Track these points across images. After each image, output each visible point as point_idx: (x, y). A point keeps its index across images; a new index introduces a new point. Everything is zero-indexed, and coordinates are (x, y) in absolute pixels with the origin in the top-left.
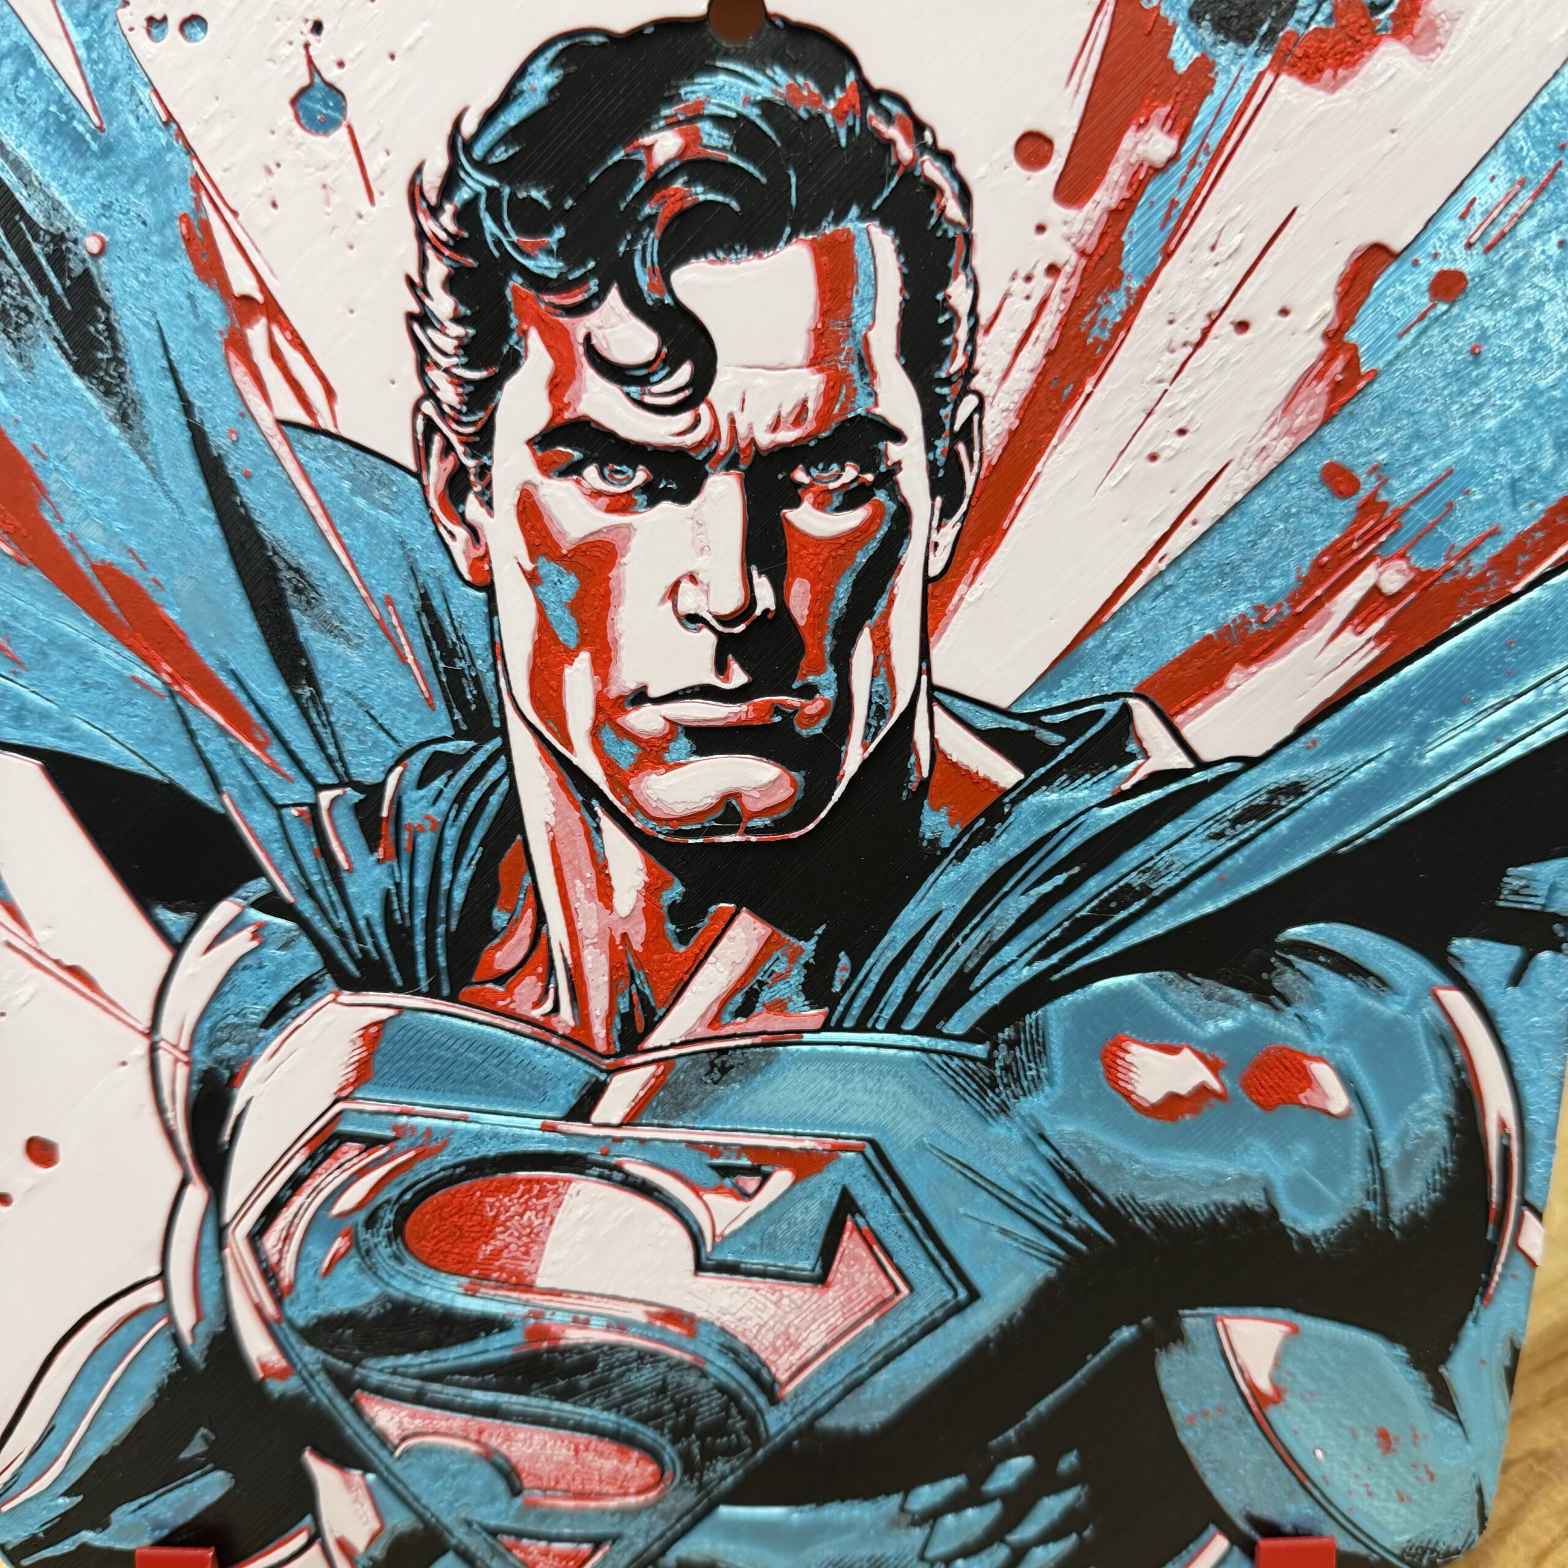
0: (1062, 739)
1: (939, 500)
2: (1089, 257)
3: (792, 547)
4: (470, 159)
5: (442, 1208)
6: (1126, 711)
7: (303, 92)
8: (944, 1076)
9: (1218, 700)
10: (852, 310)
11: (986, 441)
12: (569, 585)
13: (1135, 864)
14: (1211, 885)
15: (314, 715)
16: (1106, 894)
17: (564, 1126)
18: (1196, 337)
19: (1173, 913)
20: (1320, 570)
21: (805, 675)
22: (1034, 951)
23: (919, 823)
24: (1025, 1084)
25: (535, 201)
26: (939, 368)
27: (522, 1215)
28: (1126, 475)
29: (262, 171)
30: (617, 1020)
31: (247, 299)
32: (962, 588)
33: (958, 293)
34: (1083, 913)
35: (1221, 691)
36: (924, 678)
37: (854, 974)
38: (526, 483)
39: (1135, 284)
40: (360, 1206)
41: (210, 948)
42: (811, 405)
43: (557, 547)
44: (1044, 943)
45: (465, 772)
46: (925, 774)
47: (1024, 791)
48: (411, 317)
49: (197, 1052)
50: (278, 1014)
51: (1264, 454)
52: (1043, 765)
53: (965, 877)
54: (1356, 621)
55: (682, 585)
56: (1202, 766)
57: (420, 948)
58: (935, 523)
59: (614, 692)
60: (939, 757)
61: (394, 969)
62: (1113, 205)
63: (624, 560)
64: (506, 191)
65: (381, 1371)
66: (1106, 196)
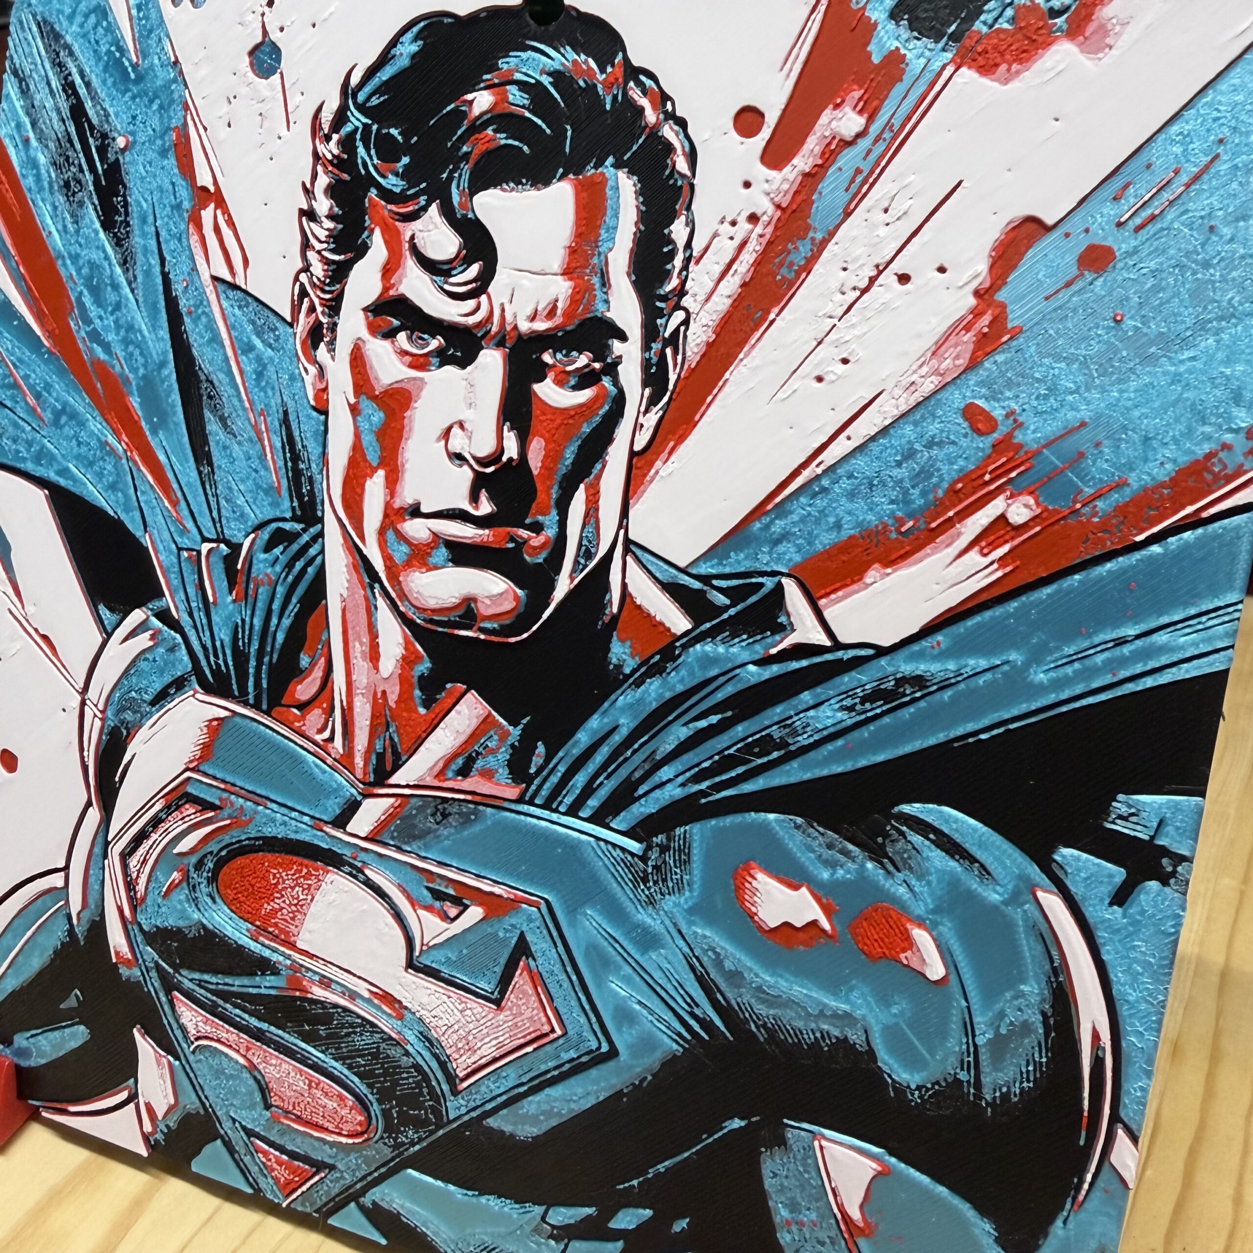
0: (727, 602)
1: (647, 391)
2: (783, 210)
3: (536, 412)
4: (355, 103)
5: (243, 868)
6: (779, 587)
7: (257, 47)
8: (607, 862)
9: (856, 592)
10: (600, 235)
11: (687, 349)
12: (378, 417)
13: (776, 719)
14: (839, 750)
15: (208, 487)
16: (750, 739)
17: (328, 829)
18: (864, 284)
19: (803, 768)
20: (954, 494)
21: (535, 515)
22: (688, 775)
23: (608, 650)
24: (670, 885)
25: (393, 136)
26: (661, 287)
27: (293, 888)
28: (795, 391)
29: (226, 101)
30: (374, 757)
31: (204, 189)
32: (658, 463)
33: (678, 231)
34: (731, 751)
35: (860, 584)
36: (622, 532)
37: (548, 760)
38: (359, 339)
39: (819, 236)
40: (193, 851)
41: (126, 639)
42: (560, 305)
43: (374, 389)
44: (697, 769)
45: (295, 547)
46: (615, 609)
47: (692, 639)
48: (302, 213)
49: (109, 713)
50: (161, 698)
51: (913, 388)
52: (710, 621)
53: (640, 701)
54: (983, 544)
55: (453, 430)
56: (838, 646)
57: (251, 671)
58: (643, 409)
59: (397, 504)
60: (628, 600)
61: (234, 682)
62: (807, 170)
63: (416, 405)
64: (375, 127)
65: (191, 980)
66: (802, 162)
